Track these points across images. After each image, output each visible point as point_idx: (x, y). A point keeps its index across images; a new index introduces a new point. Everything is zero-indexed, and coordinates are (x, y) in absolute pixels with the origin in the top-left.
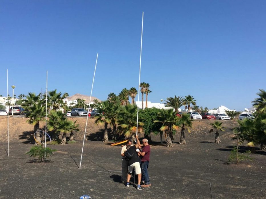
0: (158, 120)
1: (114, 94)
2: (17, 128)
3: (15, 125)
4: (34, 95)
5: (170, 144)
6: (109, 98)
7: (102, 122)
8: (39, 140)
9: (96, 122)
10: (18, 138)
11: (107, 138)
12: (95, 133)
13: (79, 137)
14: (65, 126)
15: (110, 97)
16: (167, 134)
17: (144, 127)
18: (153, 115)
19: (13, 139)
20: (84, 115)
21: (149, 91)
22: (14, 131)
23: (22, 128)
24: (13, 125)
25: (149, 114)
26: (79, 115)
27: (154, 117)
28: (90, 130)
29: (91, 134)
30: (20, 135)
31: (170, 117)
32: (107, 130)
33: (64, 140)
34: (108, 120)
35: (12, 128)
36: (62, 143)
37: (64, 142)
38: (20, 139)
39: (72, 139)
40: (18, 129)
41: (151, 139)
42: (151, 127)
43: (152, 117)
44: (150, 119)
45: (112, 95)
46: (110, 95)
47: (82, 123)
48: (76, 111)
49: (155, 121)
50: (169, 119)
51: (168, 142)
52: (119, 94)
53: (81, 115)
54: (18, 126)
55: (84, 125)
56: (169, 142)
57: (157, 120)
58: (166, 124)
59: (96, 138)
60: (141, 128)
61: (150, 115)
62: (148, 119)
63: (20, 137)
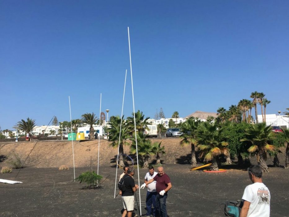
0: (247, 138)
1: (224, 109)
2: (110, 151)
3: (109, 149)
4: (117, 118)
5: (265, 169)
6: (218, 114)
7: (187, 143)
8: (122, 164)
9: (181, 143)
10: (109, 162)
11: (196, 161)
12: (186, 156)
13: (168, 160)
14: (146, 149)
15: (219, 112)
16: (260, 155)
17: (229, 148)
18: (241, 133)
19: (105, 163)
20: (178, 136)
21: (268, 102)
22: (108, 154)
23: (115, 151)
24: (108, 149)
25: (236, 131)
26: (173, 136)
27: (241, 135)
28: (181, 151)
29: (181, 157)
30: (112, 158)
31: (261, 134)
32: (194, 152)
33: (145, 164)
34: (194, 140)
35: (107, 151)
36: (144, 167)
37: (145, 166)
38: (112, 162)
39: (159, 162)
40: (111, 153)
41: (250, 162)
42: (239, 147)
43: (239, 135)
44: (237, 138)
45: (221, 110)
46: (219, 110)
47: (174, 144)
48: (170, 131)
49: (242, 140)
50: (260, 136)
51: (261, 166)
52: (229, 108)
53: (175, 136)
54: (111, 149)
55: (175, 147)
56: (263, 166)
57: (245, 139)
58: (256, 143)
59: (186, 161)
60: (225, 149)
61: (237, 133)
62: (233, 137)
63: (112, 161)
